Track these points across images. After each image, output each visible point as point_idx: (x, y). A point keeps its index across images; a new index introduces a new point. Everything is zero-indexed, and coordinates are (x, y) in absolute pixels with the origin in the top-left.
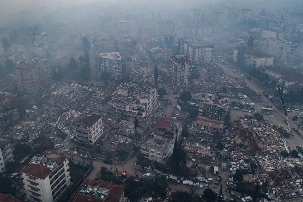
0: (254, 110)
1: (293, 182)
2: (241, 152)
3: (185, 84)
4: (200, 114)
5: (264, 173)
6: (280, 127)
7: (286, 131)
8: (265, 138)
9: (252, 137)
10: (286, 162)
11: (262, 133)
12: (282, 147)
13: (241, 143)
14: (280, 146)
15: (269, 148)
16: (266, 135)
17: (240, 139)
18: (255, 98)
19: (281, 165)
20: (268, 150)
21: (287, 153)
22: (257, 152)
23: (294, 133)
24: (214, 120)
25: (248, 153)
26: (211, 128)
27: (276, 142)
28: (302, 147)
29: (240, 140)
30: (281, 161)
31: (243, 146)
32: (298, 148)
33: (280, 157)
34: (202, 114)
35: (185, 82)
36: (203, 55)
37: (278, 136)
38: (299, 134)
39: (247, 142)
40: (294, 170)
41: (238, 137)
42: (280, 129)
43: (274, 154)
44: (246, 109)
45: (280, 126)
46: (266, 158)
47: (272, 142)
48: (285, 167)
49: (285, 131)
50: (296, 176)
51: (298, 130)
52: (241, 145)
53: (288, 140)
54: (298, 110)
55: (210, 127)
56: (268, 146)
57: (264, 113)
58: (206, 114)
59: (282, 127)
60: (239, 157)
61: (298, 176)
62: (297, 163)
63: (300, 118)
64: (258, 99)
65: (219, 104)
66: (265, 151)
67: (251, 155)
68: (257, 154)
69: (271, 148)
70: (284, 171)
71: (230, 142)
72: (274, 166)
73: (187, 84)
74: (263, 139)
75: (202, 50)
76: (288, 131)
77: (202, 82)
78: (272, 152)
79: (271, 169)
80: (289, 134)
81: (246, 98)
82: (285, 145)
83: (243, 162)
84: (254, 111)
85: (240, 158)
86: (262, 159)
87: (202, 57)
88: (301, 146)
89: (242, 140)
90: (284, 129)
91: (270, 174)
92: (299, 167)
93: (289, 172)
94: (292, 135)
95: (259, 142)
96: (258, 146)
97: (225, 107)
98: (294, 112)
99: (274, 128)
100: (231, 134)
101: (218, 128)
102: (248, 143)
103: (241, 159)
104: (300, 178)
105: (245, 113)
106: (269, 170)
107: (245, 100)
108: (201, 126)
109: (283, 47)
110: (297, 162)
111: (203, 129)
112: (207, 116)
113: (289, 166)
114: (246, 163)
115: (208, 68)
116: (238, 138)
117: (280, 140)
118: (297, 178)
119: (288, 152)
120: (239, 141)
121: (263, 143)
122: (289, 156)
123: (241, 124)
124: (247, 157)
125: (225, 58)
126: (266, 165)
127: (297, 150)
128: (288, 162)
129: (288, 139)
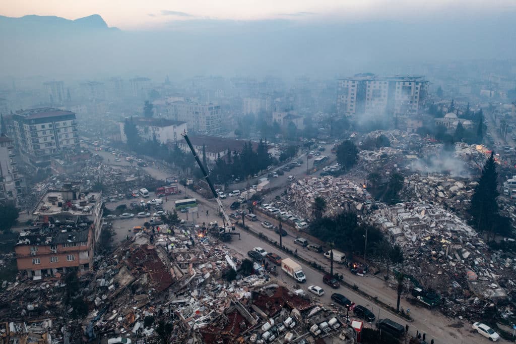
0: (163, 210)
1: (256, 335)
2: (134, 304)
3: (10, 193)
4: (21, 242)
5: (191, 336)
6: (213, 225)
7: (224, 229)
8: (183, 254)
9: (156, 261)
10: (233, 292)
11: (178, 246)
12: (221, 262)
13: (131, 283)
14: (218, 262)
15: (194, 272)
16: (186, 248)
17: (129, 274)
18: (162, 188)
19: (223, 302)
20: (193, 277)
21: (232, 270)
22: (170, 290)
23: (238, 230)
24: (61, 248)
25: (152, 300)
26: (60, 269)
27: (209, 256)
28: (257, 250)
29: (129, 276)
30: (222, 292)
31: (137, 288)
32: (251, 254)
33: (222, 284)
34: (27, 240)
35: (8, 190)
36: (56, 135)
37: (211, 244)
38: (247, 229)
39: (145, 275)
40: (253, 303)
41: (123, 271)
42: (213, 229)
43: (208, 282)
44: (147, 212)
45: (211, 223)
46: (192, 296)
47: (200, 257)
48: (232, 304)
49: (222, 229)
50: (259, 315)
51: (244, 223)
52: (133, 288)
53: (231, 246)
54: (239, 191)
55: (58, 269)
56: (193, 269)
57: (182, 210)
58: (39, 239)
59: (216, 225)
60: (130, 319)
61: (263, 314)
62: (255, 284)
63: (243, 203)
64: (168, 190)
65: (75, 209)
66: (187, 282)
67: (160, 303)
68: (172, 295)
69: (199, 272)
70: (231, 314)
71: (105, 289)
72: (210, 311)
73: (15, 193)
74: (180, 258)
75: (50, 126)
76: (226, 228)
77: (54, 184)
78: (203, 280)
79: (204, 321)
80: (230, 233)
81: (146, 194)
82: (227, 257)
83: (142, 327)
84: (162, 212)
85: (134, 320)
86: (183, 304)
87: (54, 141)
88: (254, 249)
89: (134, 274)
90: (219, 227)
91: (203, 334)
92: (260, 291)
93: (242, 312)
94: (235, 234)
95: (172, 267)
96: (171, 276)
97: (88, 211)
98: (232, 196)
99: (203, 230)
100: (109, 269)
101: (78, 265)
102: (149, 276)
103: (136, 321)
104: (269, 317)
105: (146, 220)
106: (202, 325)
107: (144, 197)
108: (33, 273)
109: (198, 111)
110: (255, 282)
111: (40, 278)
112: (42, 243)
113: (241, 297)
114: (148, 329)
115: (67, 156)
116: (123, 274)
117: (217, 250)
118: (262, 320)
119: (236, 269)
120: (126, 279)
121: (180, 266)
122: (238, 277)
123: (134, 241)
124: (150, 312)
125: (108, 142)
126: (192, 316)
127: (250, 259)
128: (237, 289)
129: (230, 243)
